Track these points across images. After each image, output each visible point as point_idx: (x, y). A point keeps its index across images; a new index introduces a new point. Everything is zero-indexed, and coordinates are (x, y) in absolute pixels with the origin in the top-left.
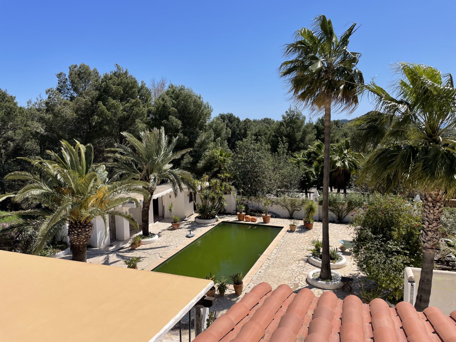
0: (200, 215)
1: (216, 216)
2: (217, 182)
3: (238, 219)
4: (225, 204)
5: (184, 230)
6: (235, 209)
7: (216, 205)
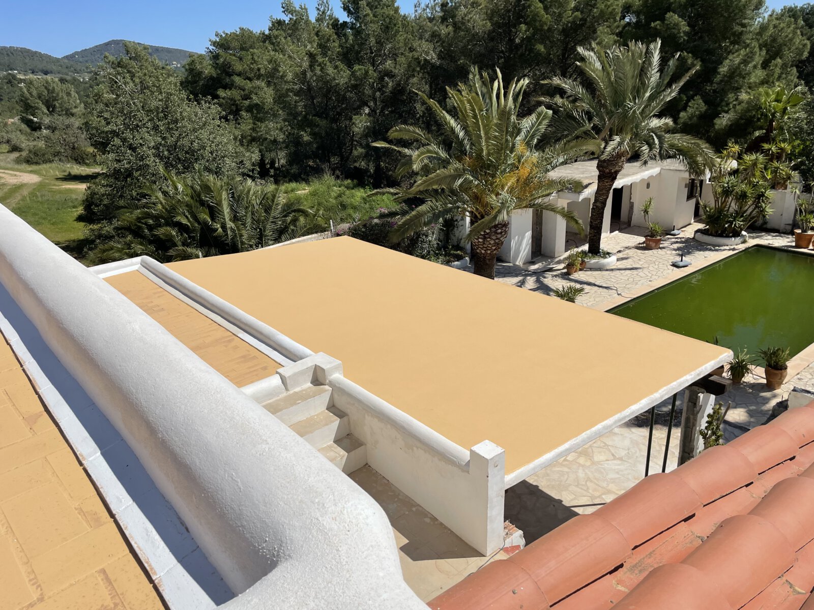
0: (708, 227)
1: (744, 233)
2: (757, 159)
3: (794, 244)
4: (769, 210)
5: (669, 252)
6: (791, 222)
7: (747, 210)
